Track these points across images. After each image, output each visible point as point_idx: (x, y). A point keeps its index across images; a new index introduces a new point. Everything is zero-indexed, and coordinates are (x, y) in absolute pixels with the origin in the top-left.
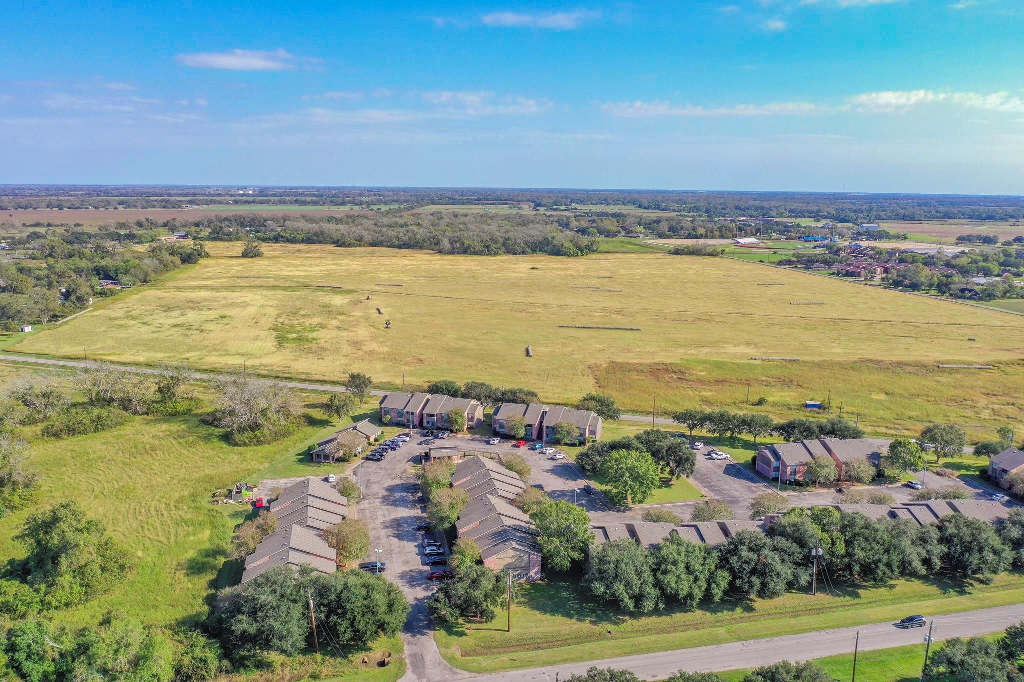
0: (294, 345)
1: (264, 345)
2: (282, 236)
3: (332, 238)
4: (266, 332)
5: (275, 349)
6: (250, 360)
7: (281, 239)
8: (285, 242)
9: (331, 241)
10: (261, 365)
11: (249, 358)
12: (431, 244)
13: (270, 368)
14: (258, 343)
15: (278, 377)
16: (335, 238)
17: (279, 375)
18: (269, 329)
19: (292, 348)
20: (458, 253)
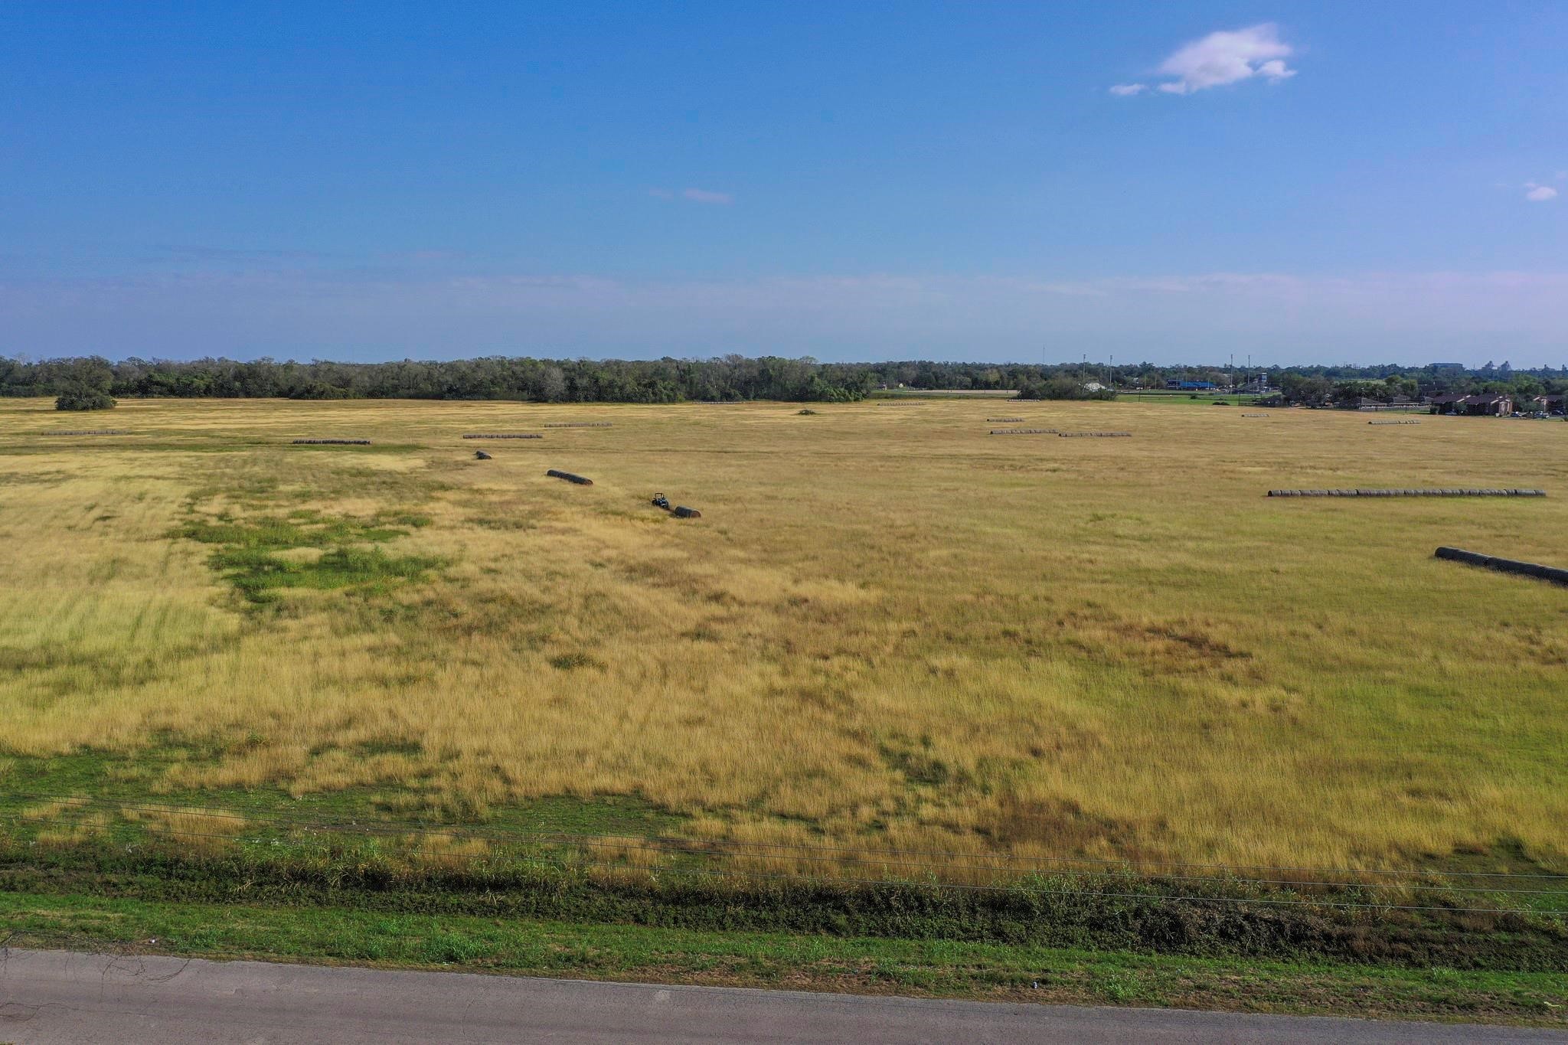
0: (337, 593)
1: (160, 598)
2: (157, 383)
3: (276, 385)
4: (159, 548)
5: (233, 622)
6: (71, 705)
7: (155, 388)
8: (166, 396)
9: (276, 390)
10: (167, 738)
11: (66, 687)
12: (510, 388)
13: (251, 769)
14: (127, 594)
15: (377, 881)
16: (284, 385)
17: (376, 851)
18: (172, 535)
19: (330, 606)
20: (587, 400)
